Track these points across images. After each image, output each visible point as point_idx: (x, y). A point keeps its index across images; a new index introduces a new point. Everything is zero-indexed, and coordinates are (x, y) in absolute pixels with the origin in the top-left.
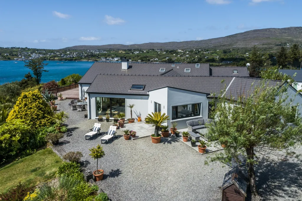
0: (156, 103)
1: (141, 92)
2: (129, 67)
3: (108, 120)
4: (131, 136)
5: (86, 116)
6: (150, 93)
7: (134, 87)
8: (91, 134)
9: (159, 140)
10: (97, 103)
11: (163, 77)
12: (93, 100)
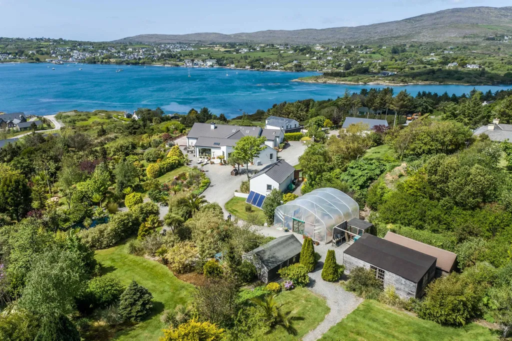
0: (223, 152)
1: (218, 146)
2: (215, 128)
3: (204, 158)
4: (213, 163)
5: (194, 156)
6: (221, 147)
7: (215, 144)
8: (199, 162)
9: (222, 164)
10: (199, 150)
11: (229, 139)
12: (198, 149)
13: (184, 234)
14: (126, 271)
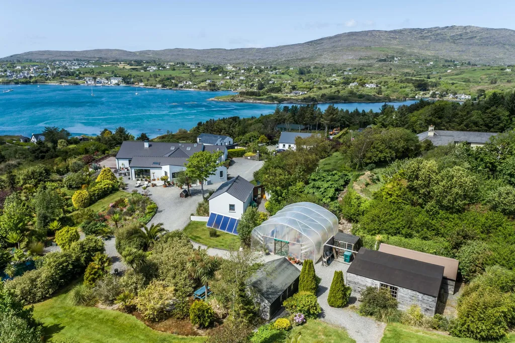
0: (165, 172)
1: (158, 166)
2: (150, 146)
3: (142, 180)
4: (154, 185)
5: (129, 179)
6: (162, 167)
7: (154, 163)
8: (137, 185)
9: (165, 186)
10: (135, 172)
11: (169, 157)
12: (133, 171)
13: (149, 272)
14: (78, 329)
